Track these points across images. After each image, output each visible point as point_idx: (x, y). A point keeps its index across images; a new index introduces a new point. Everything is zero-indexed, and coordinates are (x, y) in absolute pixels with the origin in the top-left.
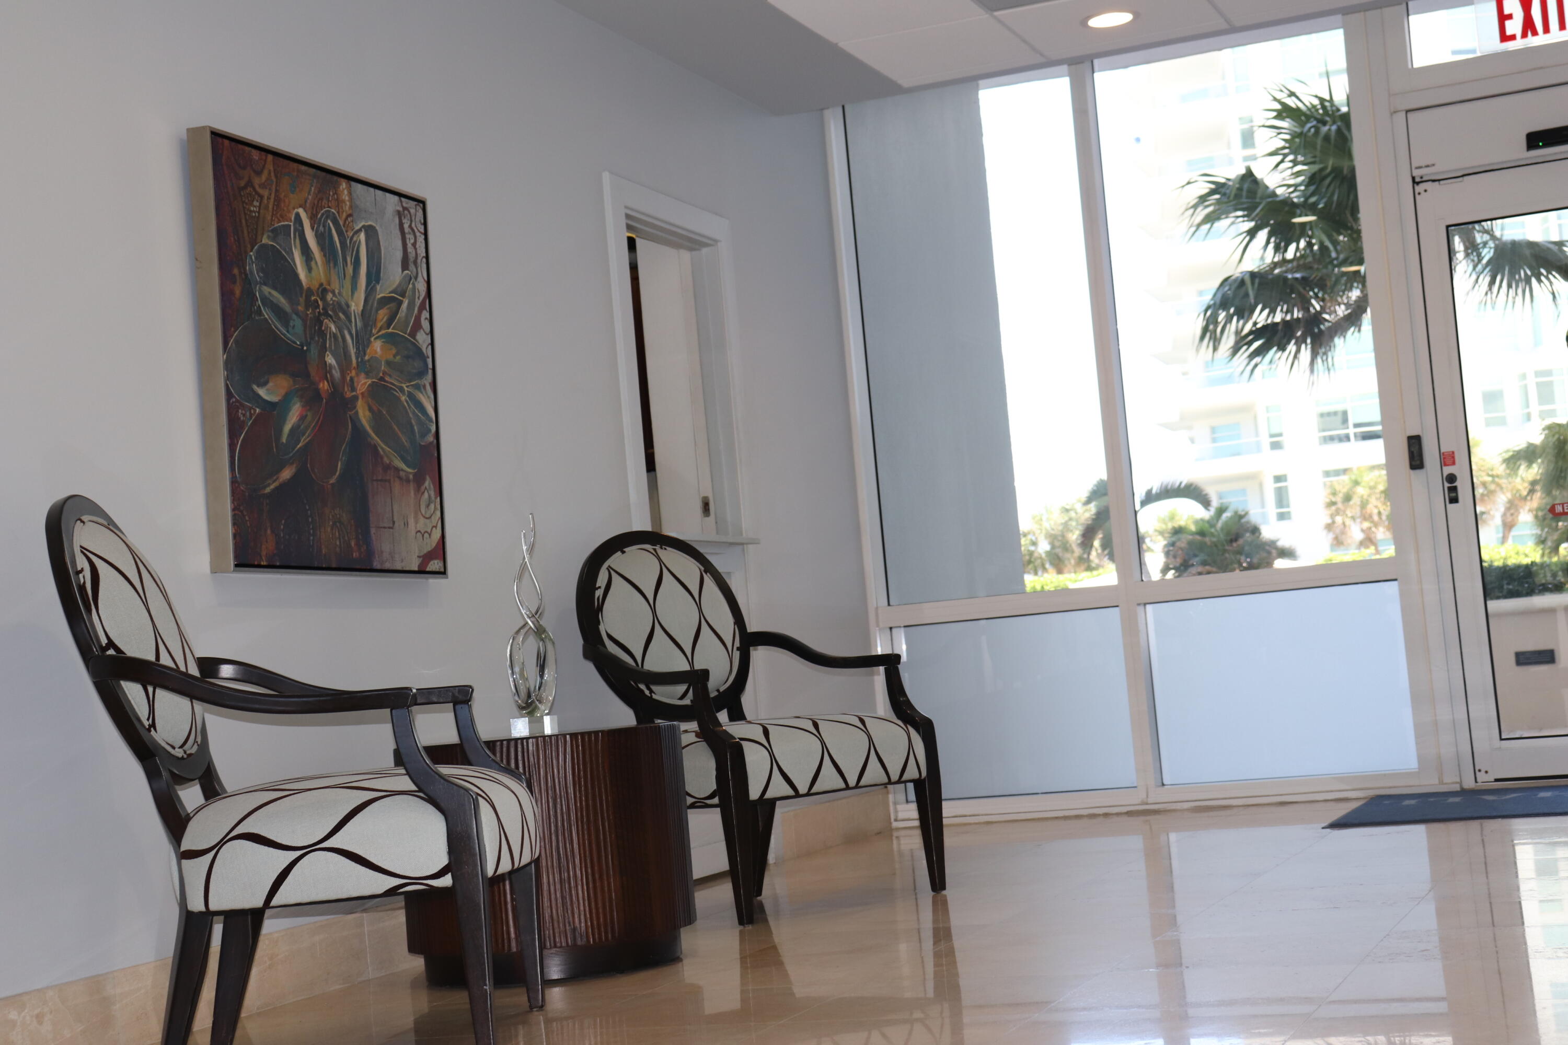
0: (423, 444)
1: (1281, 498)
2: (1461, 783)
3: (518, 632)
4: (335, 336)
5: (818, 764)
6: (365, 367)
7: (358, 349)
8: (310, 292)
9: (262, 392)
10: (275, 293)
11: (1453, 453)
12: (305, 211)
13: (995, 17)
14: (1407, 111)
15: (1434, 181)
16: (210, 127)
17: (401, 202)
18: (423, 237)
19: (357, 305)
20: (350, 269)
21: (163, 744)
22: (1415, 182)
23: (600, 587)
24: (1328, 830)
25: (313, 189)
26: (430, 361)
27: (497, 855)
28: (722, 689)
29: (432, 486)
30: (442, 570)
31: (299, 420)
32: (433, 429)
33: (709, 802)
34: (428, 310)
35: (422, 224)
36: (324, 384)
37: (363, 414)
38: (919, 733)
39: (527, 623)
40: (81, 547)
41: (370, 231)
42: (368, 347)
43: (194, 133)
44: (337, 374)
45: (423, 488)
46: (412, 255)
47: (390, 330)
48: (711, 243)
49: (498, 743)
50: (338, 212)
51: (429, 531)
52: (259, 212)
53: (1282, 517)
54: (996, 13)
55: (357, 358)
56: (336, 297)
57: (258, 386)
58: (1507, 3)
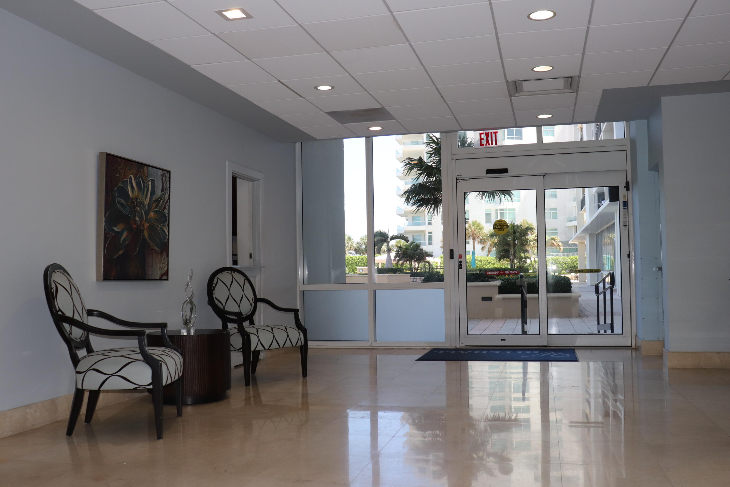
0: (164, 242)
2: (456, 346)
3: (185, 302)
4: (139, 211)
5: (272, 341)
6: (147, 220)
7: (146, 215)
8: (132, 199)
9: (115, 229)
10: (122, 200)
11: (462, 255)
12: (133, 175)
13: (343, 125)
14: (456, 160)
15: (462, 179)
16: (106, 152)
17: (163, 172)
18: (169, 182)
19: (146, 202)
20: (145, 192)
21: (74, 338)
22: (457, 179)
23: (214, 283)
24: (417, 361)
25: (136, 169)
26: (168, 218)
27: (167, 379)
28: (248, 314)
29: (165, 254)
30: (167, 278)
31: (126, 236)
32: (167, 238)
33: (239, 350)
34: (168, 203)
35: (169, 178)
36: (134, 226)
37: (146, 234)
38: (302, 332)
39: (188, 300)
40: (54, 280)
41: (153, 181)
42: (149, 214)
43: (101, 154)
44: (139, 223)
45: (163, 255)
46: (165, 188)
47: (156, 209)
48: (258, 180)
49: (176, 336)
50: (143, 176)
51: (164, 267)
52: (119, 177)
54: (343, 124)
55: (145, 218)
56: (140, 200)
57: (114, 227)
58: (482, 135)
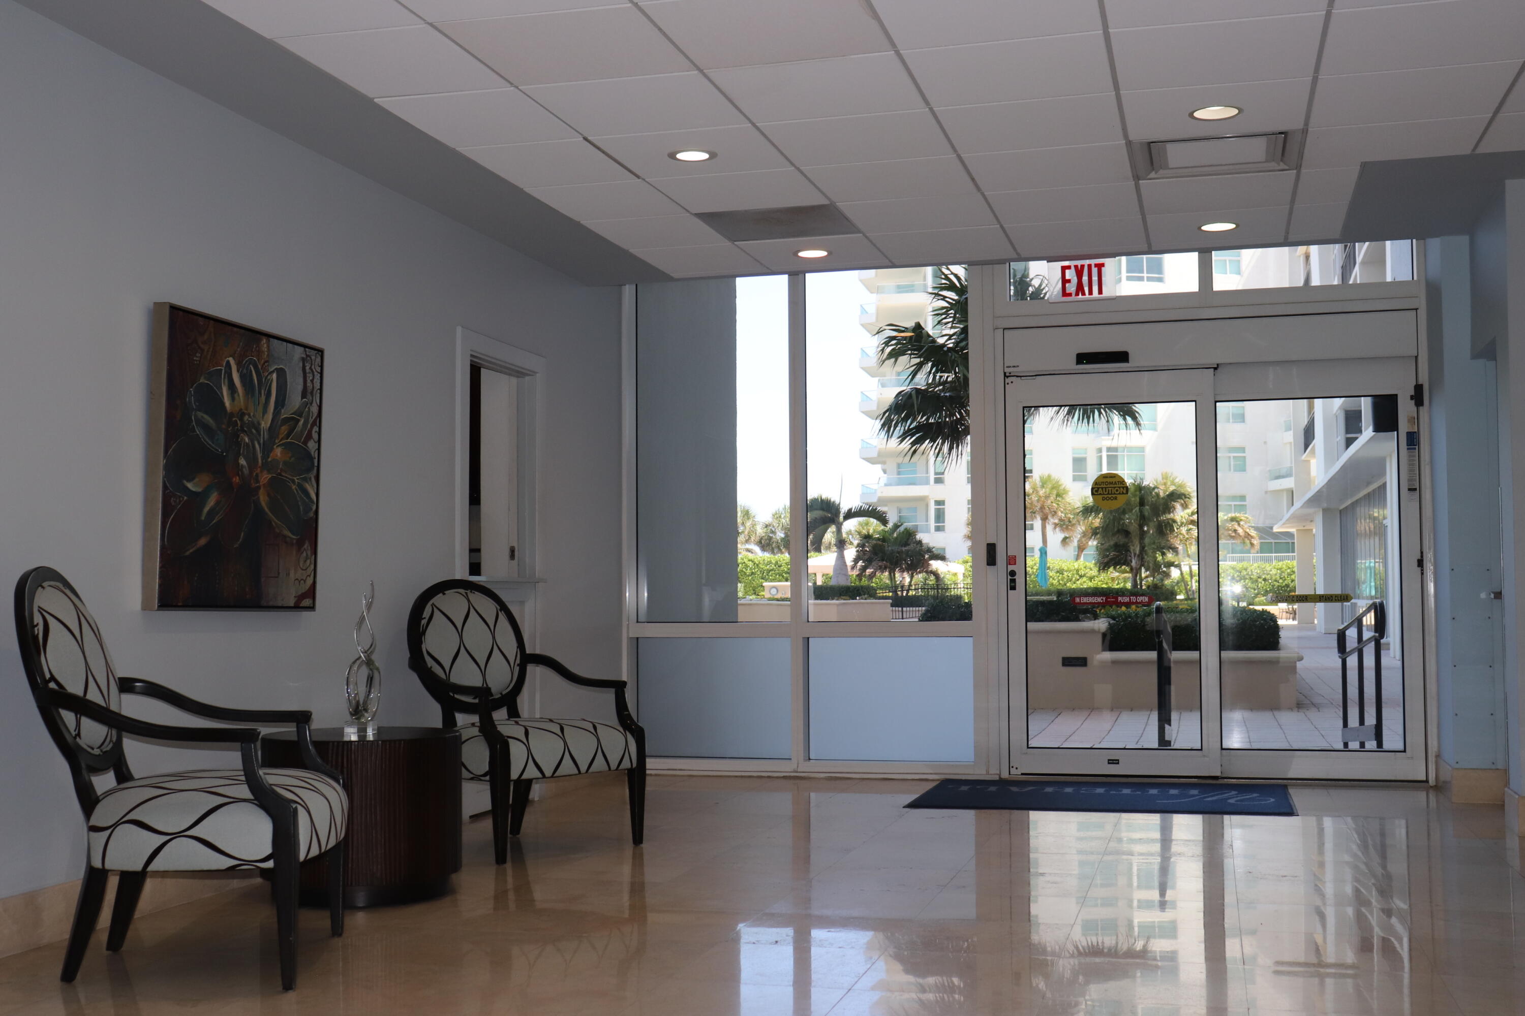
0: (305, 518)
1: (940, 516)
2: (1000, 775)
3: (354, 662)
4: (247, 443)
5: (560, 757)
6: (266, 466)
7: (263, 454)
8: (232, 415)
9: (190, 485)
10: (205, 416)
11: (1015, 556)
12: (234, 359)
13: (736, 245)
14: (1004, 329)
15: (1017, 376)
16: (169, 303)
17: (305, 351)
18: (319, 375)
19: (265, 424)
20: (263, 398)
21: (85, 747)
22: (1005, 376)
23: (425, 618)
24: (907, 810)
25: (241, 344)
26: (316, 461)
27: (308, 846)
28: (504, 693)
29: (309, 548)
30: (312, 605)
31: (215, 504)
32: (314, 508)
33: (483, 778)
34: (318, 425)
35: (319, 366)
36: (236, 479)
37: (263, 499)
38: (634, 737)
39: (361, 657)
40: (39, 607)
41: (281, 373)
42: (271, 452)
43: (158, 306)
44: (246, 471)
45: (302, 550)
46: (310, 389)
47: (288, 441)
48: (532, 373)
49: (331, 744)
50: (258, 360)
51: (304, 579)
52: (200, 361)
53: (938, 529)
54: (735, 243)
55: (262, 460)
56: (251, 418)
57: (187, 481)
58: (1067, 272)
